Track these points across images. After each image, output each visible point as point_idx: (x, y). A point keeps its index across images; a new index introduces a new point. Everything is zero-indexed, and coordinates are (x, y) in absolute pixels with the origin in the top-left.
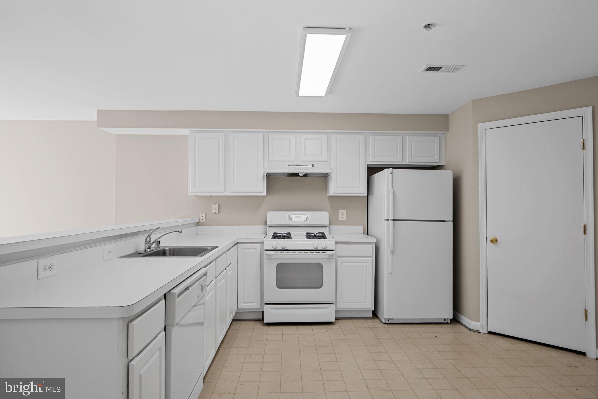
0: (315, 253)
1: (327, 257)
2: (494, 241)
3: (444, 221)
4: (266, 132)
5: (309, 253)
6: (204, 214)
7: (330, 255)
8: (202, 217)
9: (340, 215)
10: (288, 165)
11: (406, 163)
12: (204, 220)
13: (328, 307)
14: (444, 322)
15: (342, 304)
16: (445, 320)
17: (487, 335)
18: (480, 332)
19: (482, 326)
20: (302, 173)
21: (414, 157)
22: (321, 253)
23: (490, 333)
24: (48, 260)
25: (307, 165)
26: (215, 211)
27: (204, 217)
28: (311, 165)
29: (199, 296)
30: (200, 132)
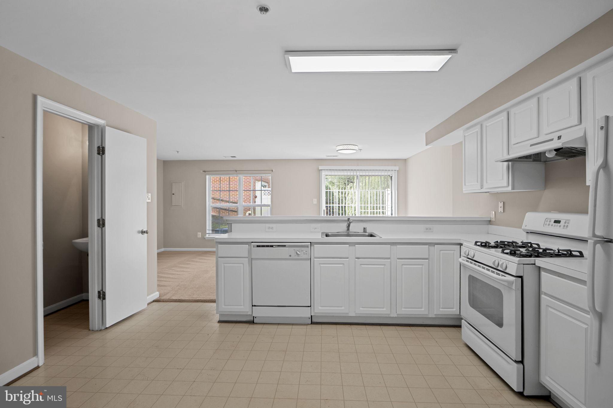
0: (495, 273)
1: (506, 283)
4: (510, 107)
6: (494, 212)
7: (509, 282)
8: (492, 216)
10: (531, 145)
12: (494, 220)
13: (511, 364)
15: (547, 378)
24: (271, 225)
25: (552, 140)
26: (501, 210)
27: (494, 215)
28: (557, 138)
29: (290, 256)
30: (468, 128)
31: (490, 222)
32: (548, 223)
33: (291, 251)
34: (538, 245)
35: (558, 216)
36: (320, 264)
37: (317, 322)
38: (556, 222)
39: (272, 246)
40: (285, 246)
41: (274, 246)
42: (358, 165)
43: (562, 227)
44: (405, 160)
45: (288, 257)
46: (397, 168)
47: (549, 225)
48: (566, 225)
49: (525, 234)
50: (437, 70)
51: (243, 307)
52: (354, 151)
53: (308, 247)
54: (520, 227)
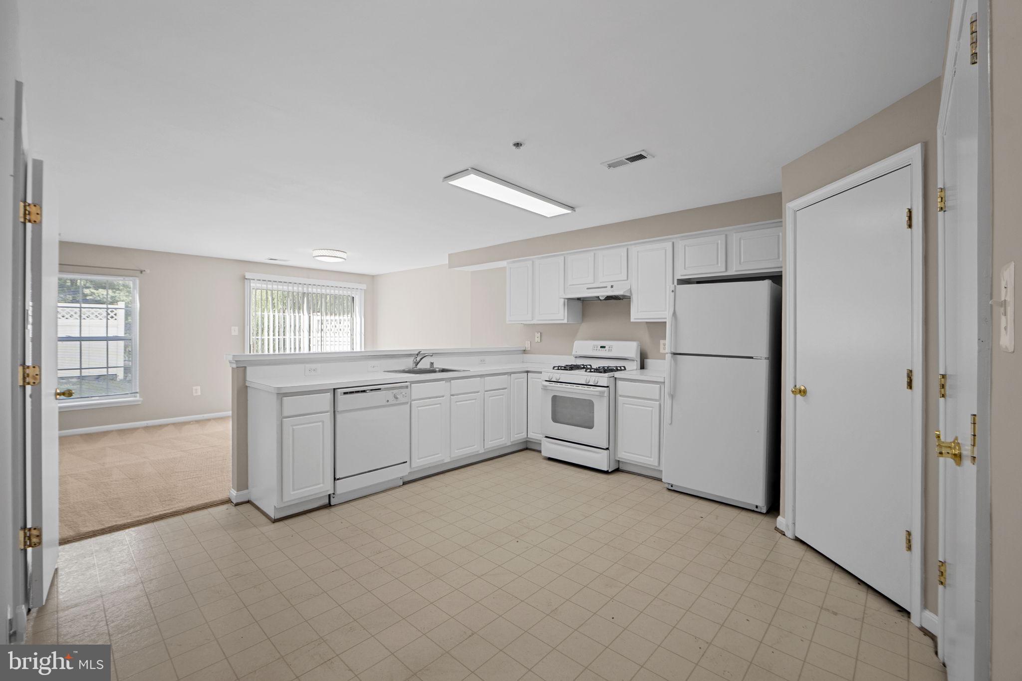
0: (586, 388)
1: (597, 393)
2: (803, 392)
3: (752, 358)
4: (567, 254)
5: (575, 387)
6: (529, 342)
7: (600, 392)
8: (527, 346)
9: (662, 346)
10: (588, 289)
11: (732, 272)
12: (529, 349)
13: (600, 453)
14: (756, 510)
15: (623, 453)
16: (757, 507)
17: (793, 541)
18: (784, 535)
19: (787, 526)
20: (602, 296)
21: (743, 262)
22: (592, 388)
23: (797, 539)
24: (313, 366)
25: (606, 287)
26: (537, 339)
27: (529, 345)
28: (610, 287)
29: (388, 401)
30: (514, 262)
31: (525, 352)
32: (595, 348)
33: (389, 395)
34: (590, 365)
35: (603, 343)
36: (418, 407)
37: (408, 481)
38: (601, 347)
39: (364, 391)
40: (380, 389)
41: (368, 391)
42: (308, 278)
43: (607, 350)
44: (373, 277)
45: (385, 403)
46: (364, 287)
47: (597, 350)
48: (610, 349)
49: (574, 358)
50: (549, 216)
51: (322, 485)
52: (342, 260)
53: (407, 387)
54: (571, 354)
